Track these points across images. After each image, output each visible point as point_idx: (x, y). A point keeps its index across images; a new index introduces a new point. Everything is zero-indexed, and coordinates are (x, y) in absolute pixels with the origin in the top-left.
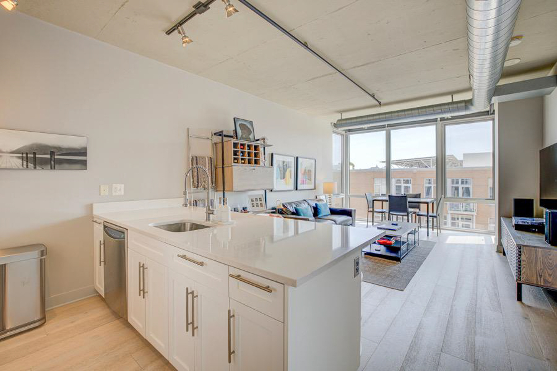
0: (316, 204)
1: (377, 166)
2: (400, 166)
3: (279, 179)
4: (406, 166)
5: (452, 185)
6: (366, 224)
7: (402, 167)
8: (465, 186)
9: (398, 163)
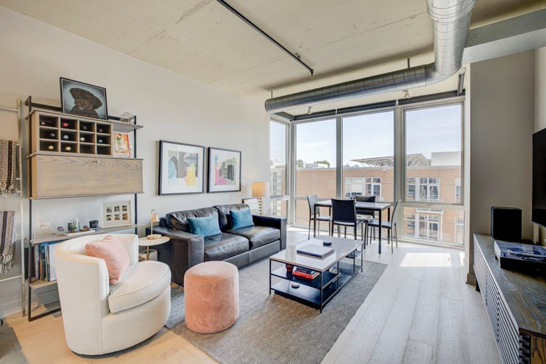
0: (230, 212)
1: (348, 165)
2: (370, 165)
3: (174, 178)
4: (377, 165)
5: (420, 184)
6: (308, 233)
7: (373, 166)
8: (433, 185)
9: (369, 162)
